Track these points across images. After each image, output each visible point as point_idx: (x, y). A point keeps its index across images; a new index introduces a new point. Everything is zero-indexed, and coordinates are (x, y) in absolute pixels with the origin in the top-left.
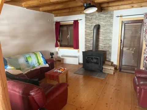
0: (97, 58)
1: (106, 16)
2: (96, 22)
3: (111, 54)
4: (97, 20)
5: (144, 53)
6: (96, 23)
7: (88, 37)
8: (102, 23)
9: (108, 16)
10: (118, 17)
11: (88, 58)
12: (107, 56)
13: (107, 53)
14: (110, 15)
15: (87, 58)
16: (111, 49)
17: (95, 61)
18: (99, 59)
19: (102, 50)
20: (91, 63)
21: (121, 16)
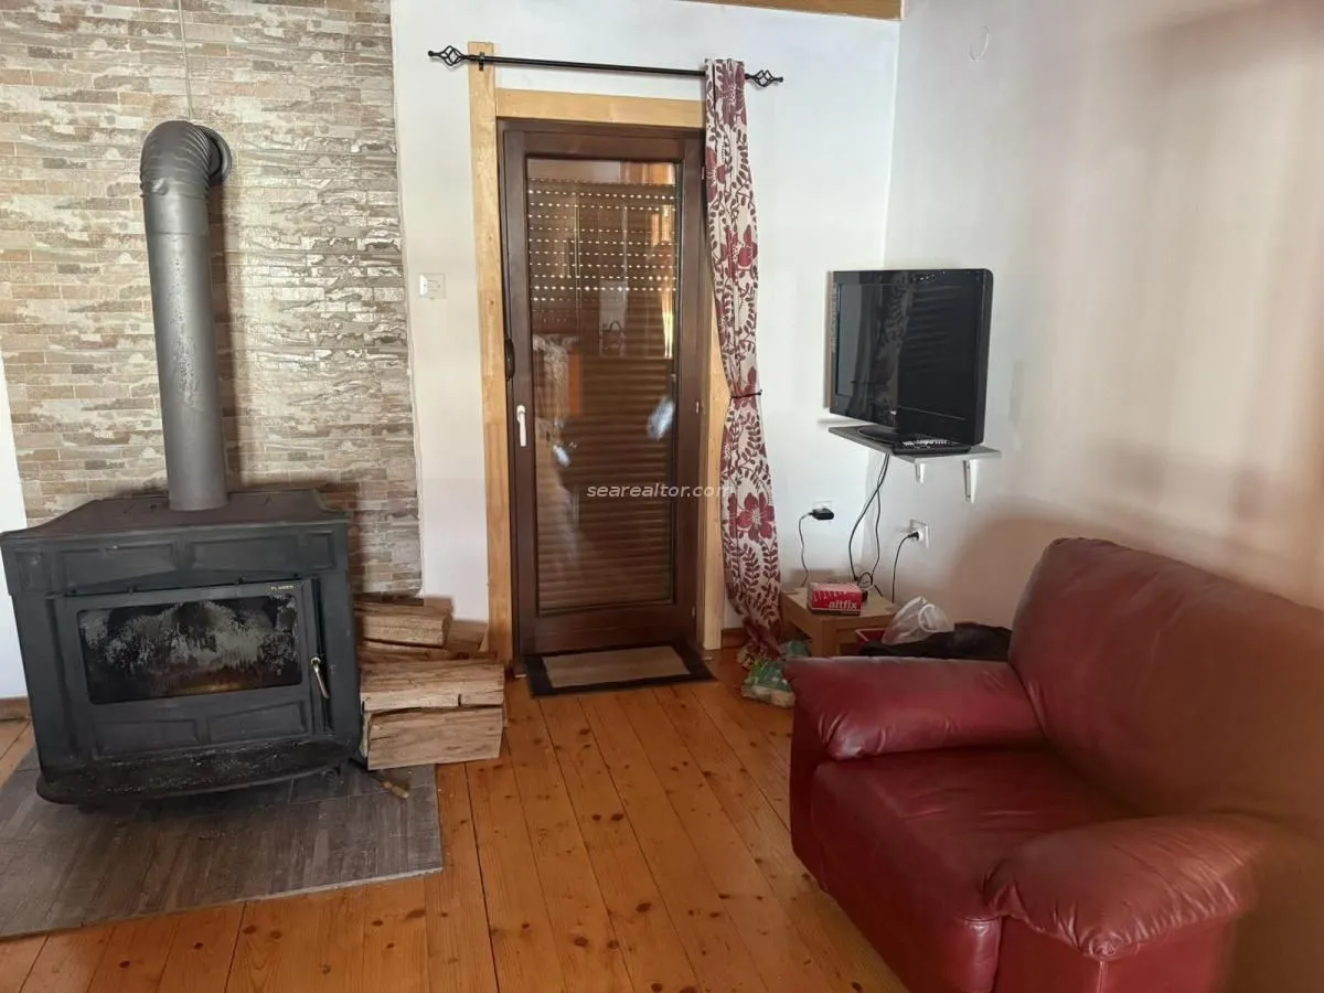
0: (269, 606)
1: (300, 27)
2: (160, 87)
3: (414, 512)
4: (170, 56)
5: (724, 463)
6: (162, 103)
7: (44, 293)
8: (247, 110)
9: (329, 26)
10: (450, 57)
11: (118, 619)
12: (375, 542)
13: (369, 504)
14: (342, 27)
15: (94, 627)
16: (409, 450)
17: (239, 641)
18: (303, 607)
19: (301, 470)
20: (188, 679)
21: (482, 61)
